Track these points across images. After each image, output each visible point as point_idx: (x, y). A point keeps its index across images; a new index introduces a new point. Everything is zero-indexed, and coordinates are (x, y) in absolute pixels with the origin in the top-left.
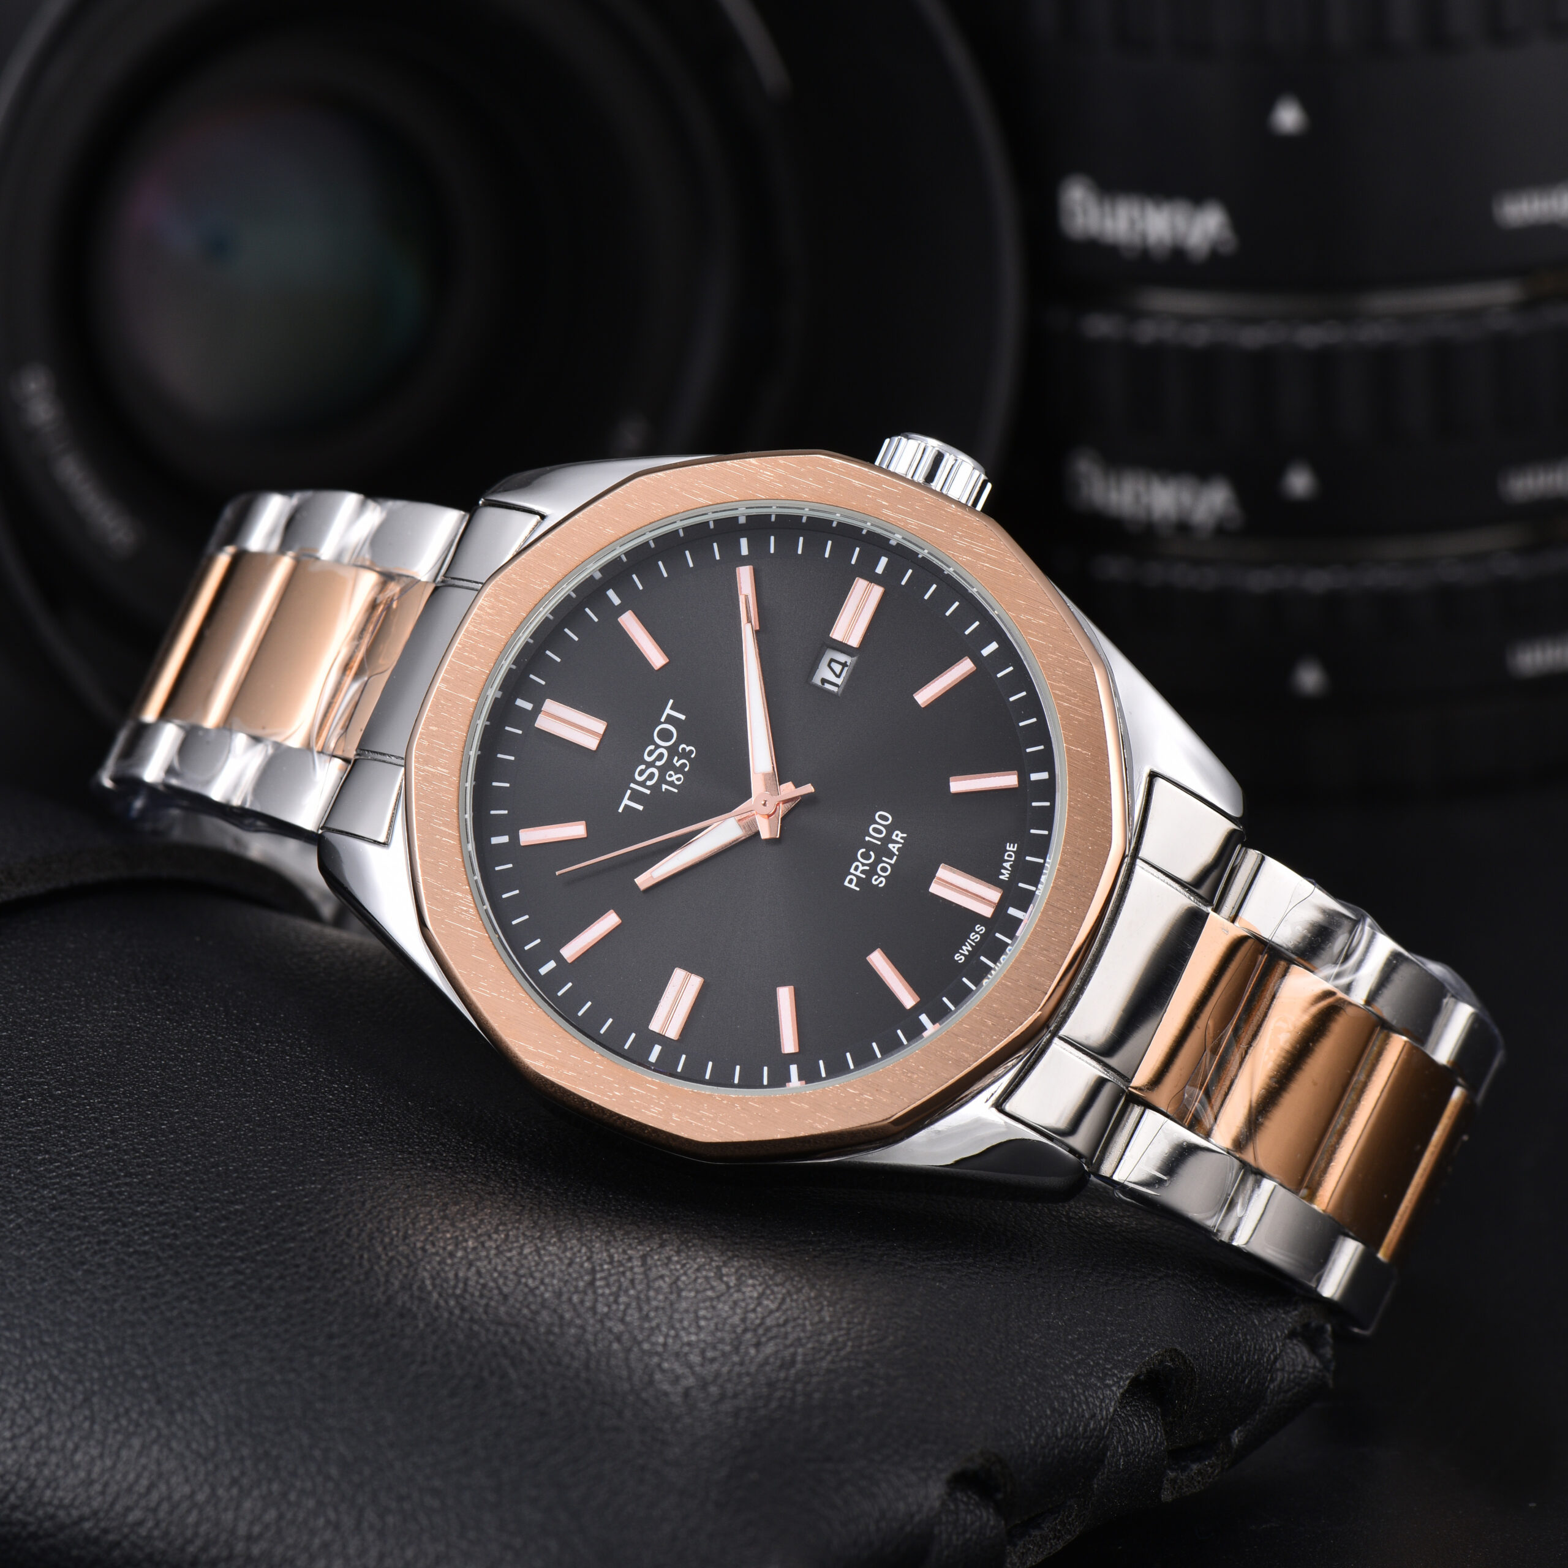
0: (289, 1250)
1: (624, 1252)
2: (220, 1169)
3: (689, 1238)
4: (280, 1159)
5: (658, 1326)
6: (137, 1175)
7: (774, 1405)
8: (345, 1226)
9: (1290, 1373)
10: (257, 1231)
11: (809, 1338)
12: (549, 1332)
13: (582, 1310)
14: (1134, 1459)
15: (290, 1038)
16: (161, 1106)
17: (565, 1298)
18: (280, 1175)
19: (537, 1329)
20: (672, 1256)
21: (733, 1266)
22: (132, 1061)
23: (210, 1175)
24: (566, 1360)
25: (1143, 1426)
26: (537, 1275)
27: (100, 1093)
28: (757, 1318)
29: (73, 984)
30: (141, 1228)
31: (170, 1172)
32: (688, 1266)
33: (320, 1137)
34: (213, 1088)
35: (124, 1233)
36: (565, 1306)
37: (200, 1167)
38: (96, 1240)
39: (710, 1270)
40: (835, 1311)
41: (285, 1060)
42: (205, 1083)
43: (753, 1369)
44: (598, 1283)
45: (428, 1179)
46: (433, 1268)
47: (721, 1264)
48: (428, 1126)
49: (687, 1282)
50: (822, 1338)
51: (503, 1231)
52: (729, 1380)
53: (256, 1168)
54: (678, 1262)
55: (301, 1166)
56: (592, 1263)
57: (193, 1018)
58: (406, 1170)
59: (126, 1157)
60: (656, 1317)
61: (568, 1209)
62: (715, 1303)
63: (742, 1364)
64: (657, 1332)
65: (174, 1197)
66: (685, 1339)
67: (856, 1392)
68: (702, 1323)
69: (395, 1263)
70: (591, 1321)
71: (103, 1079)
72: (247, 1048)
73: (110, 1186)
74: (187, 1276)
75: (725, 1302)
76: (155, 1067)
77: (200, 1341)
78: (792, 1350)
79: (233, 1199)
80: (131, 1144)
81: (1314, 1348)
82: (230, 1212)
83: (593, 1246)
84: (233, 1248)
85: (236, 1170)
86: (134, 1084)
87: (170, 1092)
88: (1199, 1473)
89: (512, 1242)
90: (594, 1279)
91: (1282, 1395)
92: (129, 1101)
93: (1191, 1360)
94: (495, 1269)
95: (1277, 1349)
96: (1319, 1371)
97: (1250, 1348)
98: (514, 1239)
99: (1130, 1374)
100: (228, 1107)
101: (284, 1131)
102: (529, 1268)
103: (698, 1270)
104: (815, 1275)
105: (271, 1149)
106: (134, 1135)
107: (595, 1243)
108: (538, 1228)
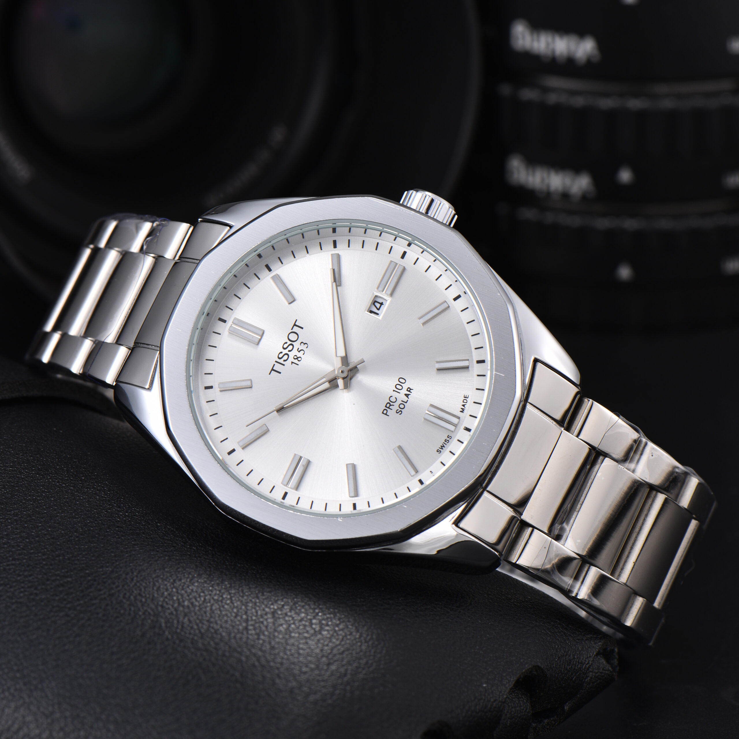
0: (93, 604)
1: (264, 609)
2: (61, 558)
3: (296, 601)
4: (92, 553)
5: (279, 653)
6: (18, 559)
7: (335, 698)
8: (122, 592)
9: (596, 673)
10: (78, 593)
11: (354, 661)
12: (224, 655)
13: (241, 643)
14: (515, 721)
15: (99, 486)
16: (32, 522)
17: (232, 636)
18: (91, 562)
19: (217, 654)
20: (288, 612)
21: (318, 619)
22: (18, 497)
23: (55, 561)
24: (232, 671)
25: (520, 703)
26: (219, 622)
28: (329, 649)
30: (19, 589)
31: (35, 559)
32: (295, 618)
33: (112, 541)
34: (59, 513)
35: (10, 591)
36: (233, 641)
37: (50, 556)
39: (306, 621)
40: (368, 646)
41: (96, 498)
42: (55, 510)
43: (325, 678)
44: (250, 628)
45: (166, 566)
46: (166, 617)
47: (312, 617)
49: (294, 628)
50: (361, 661)
51: (202, 596)
52: (313, 684)
53: (79, 558)
54: (291, 616)
55: (102, 558)
56: (247, 616)
57: (51, 474)
58: (155, 561)
59: (14, 549)
60: (278, 648)
61: (236, 583)
62: (308, 641)
63: (320, 675)
64: (278, 656)
65: (36, 572)
66: (292, 660)
67: (376, 691)
68: (301, 652)
69: (147, 613)
70: (245, 650)
71: (3, 506)
72: (77, 491)
74: (42, 617)
75: (313, 640)
76: (30, 500)
77: (46, 653)
78: (345, 667)
79: (66, 575)
80: (16, 543)
81: (608, 660)
82: (65, 582)
83: (248, 606)
84: (65, 602)
85: (69, 559)
86: (19, 509)
88: (548, 724)
89: (207, 603)
90: (247, 625)
91: (591, 684)
92: (16, 518)
93: (546, 670)
94: (198, 619)
95: (590, 662)
96: (611, 672)
97: (576, 662)
98: (208, 601)
99: (515, 678)
100: (66, 523)
101: (94, 538)
102: (215, 618)
103: (301, 621)
104: (359, 625)
105: (87, 548)
106: (17, 537)
107: (250, 604)
108: (221, 594)
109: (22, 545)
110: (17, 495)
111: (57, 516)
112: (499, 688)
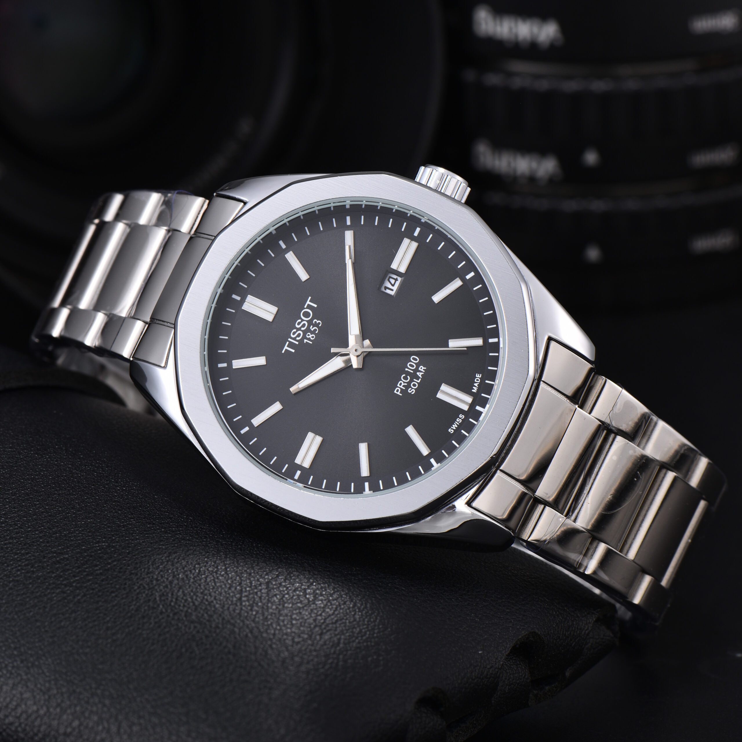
0: (89, 580)
1: (258, 580)
2: (58, 535)
3: (291, 571)
4: (88, 529)
5: (272, 624)
6: (15, 538)
7: (327, 667)
8: (118, 566)
9: (597, 639)
11: (347, 630)
12: (217, 627)
13: (234, 615)
14: (514, 687)
15: (97, 463)
16: (30, 501)
17: (226, 608)
18: (87, 538)
19: (211, 627)
20: (282, 582)
21: (312, 589)
23: (52, 538)
24: (225, 643)
25: (519, 670)
26: (213, 594)
28: (322, 619)
30: (16, 567)
31: (32, 537)
32: (290, 588)
33: (108, 516)
34: (56, 490)
35: (8, 570)
36: (226, 612)
37: (47, 534)
39: (300, 591)
40: (362, 615)
41: (94, 475)
42: (53, 488)
43: (318, 648)
44: (244, 599)
45: (162, 539)
46: (161, 590)
47: (307, 587)
48: (164, 508)
49: (288, 598)
50: (354, 630)
51: (197, 568)
52: (305, 654)
53: (75, 534)
54: (285, 586)
55: (98, 533)
56: (241, 587)
57: (50, 453)
58: (151, 534)
59: (11, 528)
60: (271, 619)
61: (231, 554)
62: (301, 611)
63: (312, 645)
64: (271, 627)
65: (33, 550)
66: (285, 632)
67: (370, 659)
68: (294, 622)
69: (142, 587)
70: (238, 621)
72: (75, 469)
74: (38, 594)
75: (307, 610)
76: (28, 479)
77: (43, 630)
78: (338, 637)
79: (63, 552)
80: (13, 521)
81: (609, 627)
82: (61, 559)
83: (242, 576)
84: (61, 579)
85: (65, 535)
86: (17, 489)
87: (35, 493)
88: (549, 691)
89: (201, 575)
90: (241, 597)
91: (592, 650)
92: (14, 498)
93: (543, 637)
94: (192, 591)
95: (590, 628)
96: (612, 638)
97: (575, 628)
98: (203, 573)
99: (511, 645)
100: (64, 500)
101: (91, 514)
102: (209, 590)
103: (295, 591)
104: (353, 594)
105: (84, 524)
106: (15, 516)
107: (244, 574)
108: (216, 565)
109: (19, 524)
110: (15, 475)
111: (55, 494)
112: (495, 654)
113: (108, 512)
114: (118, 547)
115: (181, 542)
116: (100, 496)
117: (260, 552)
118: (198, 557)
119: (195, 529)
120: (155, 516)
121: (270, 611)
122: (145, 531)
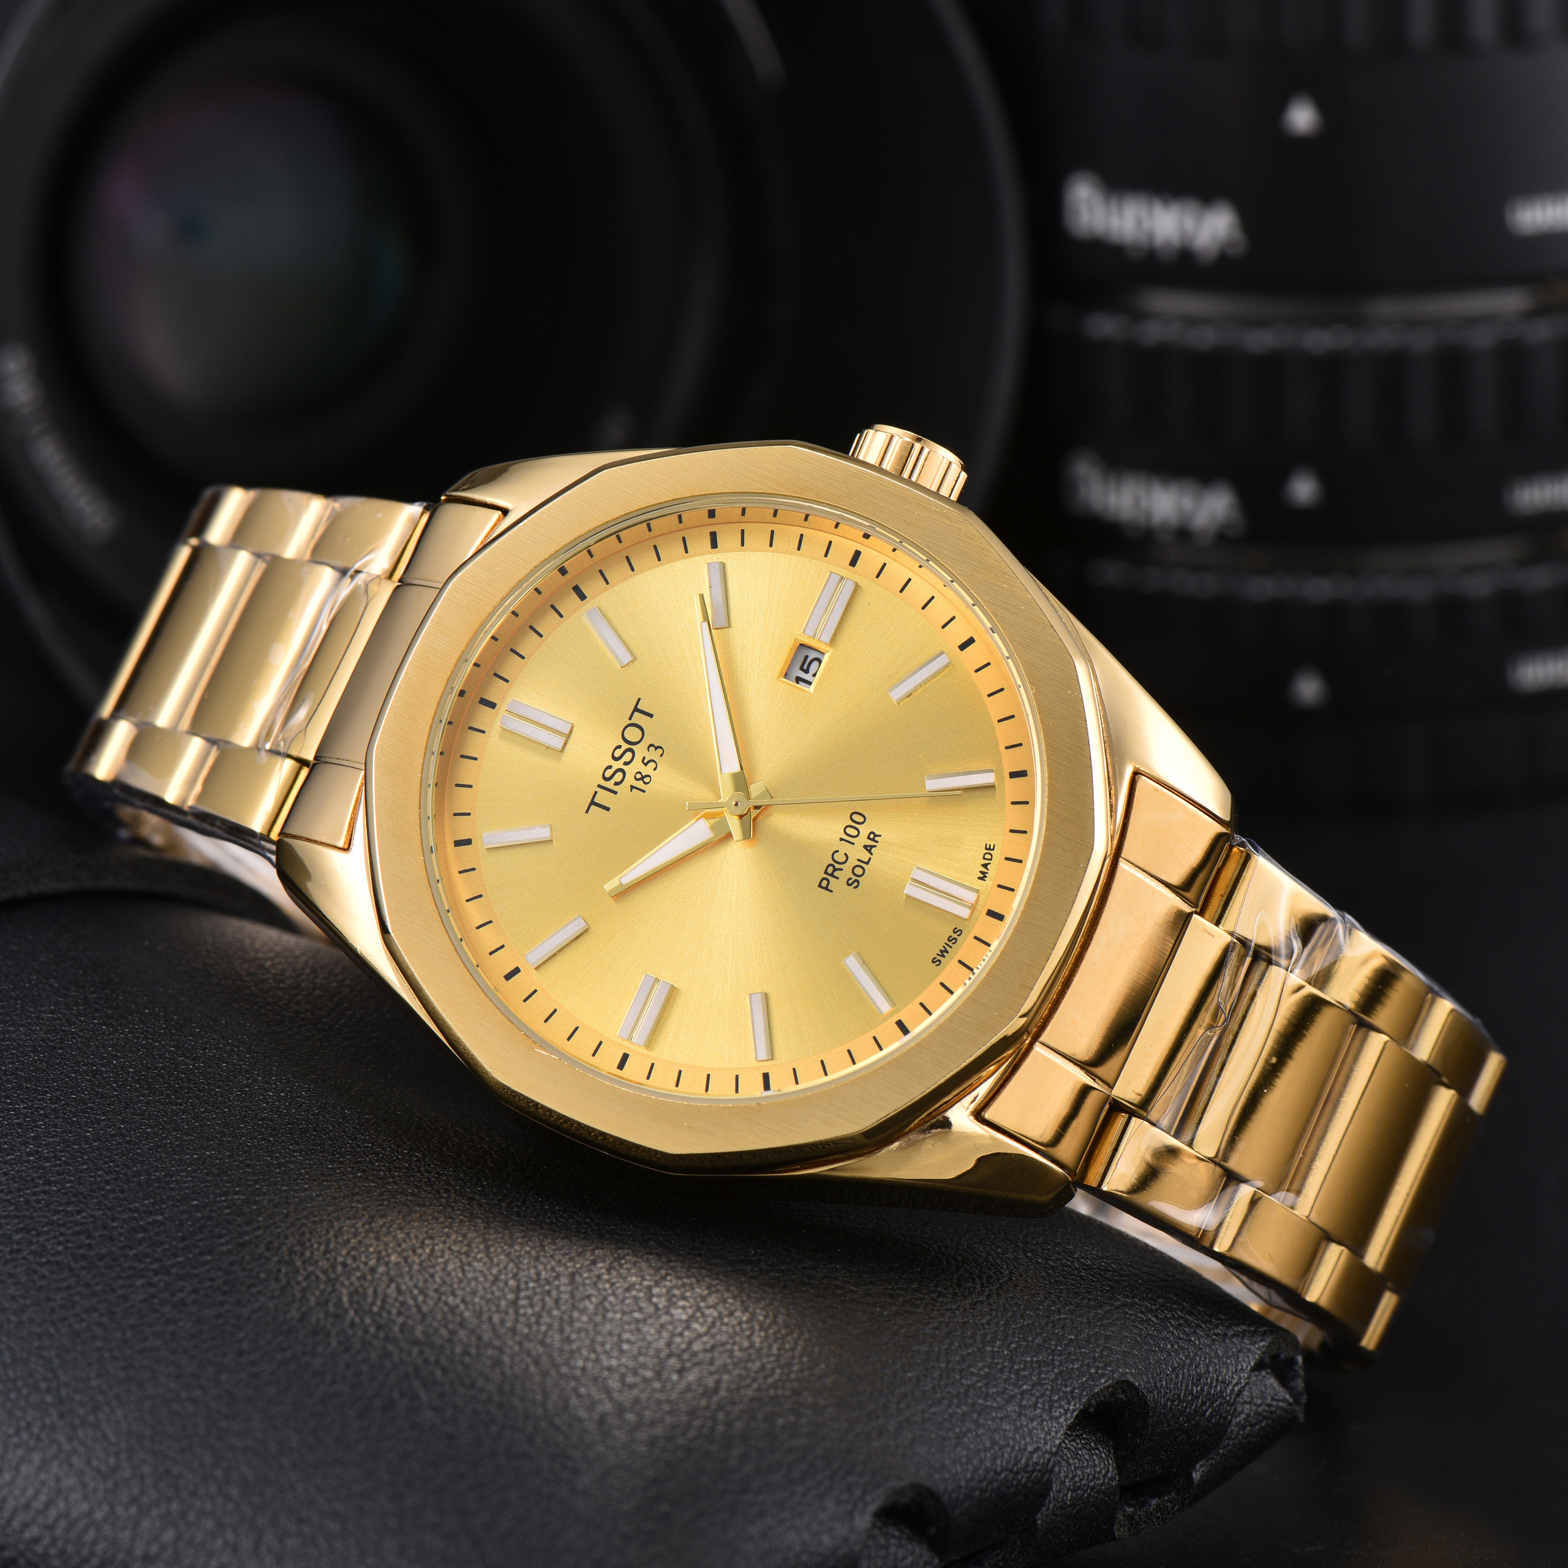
0: (205, 1263)
1: (553, 1269)
2: (142, 1178)
3: (622, 1254)
4: (206, 1168)
5: (579, 1350)
6: (56, 1183)
7: (692, 1434)
8: (265, 1239)
9: (1258, 1406)
10: (174, 1243)
11: (735, 1365)
12: (465, 1353)
13: (502, 1331)
14: (1083, 1495)
15: (229, 1044)
16: (88, 1113)
17: (485, 1317)
18: (202, 1185)
19: (453, 1351)
20: (603, 1274)
21: (665, 1286)
23: (131, 1184)
24: (481, 1383)
25: (1094, 1460)
26: (460, 1293)
27: (26, 1099)
28: (683, 1342)
29: (11, 986)
30: (55, 1237)
31: (90, 1181)
32: (618, 1285)
33: (248, 1146)
34: (143, 1095)
35: (38, 1242)
36: (485, 1326)
37: (122, 1176)
38: (9, 1249)
39: (639, 1291)
40: (766, 1337)
41: (222, 1067)
42: (136, 1090)
43: (674, 1396)
44: (522, 1302)
45: (357, 1190)
46: (352, 1284)
47: (652, 1283)
48: (362, 1134)
49: (614, 1302)
50: (750, 1365)
51: (428, 1245)
52: (648, 1407)
53: (179, 1178)
54: (608, 1281)
55: (226, 1176)
56: (518, 1281)
57: (131, 1023)
58: (335, 1181)
59: (47, 1164)
60: (576, 1340)
61: (499, 1222)
63: (662, 1390)
64: (576, 1355)
65: (91, 1206)
66: (606, 1363)
67: (780, 1421)
68: (625, 1347)
69: (313, 1278)
70: (510, 1343)
71: (30, 1084)
72: (183, 1055)
73: (28, 1194)
74: (98, 1288)
75: (652, 1325)
76: (85, 1072)
77: (106, 1355)
78: (716, 1377)
79: (152, 1209)
80: (53, 1152)
81: (1284, 1381)
82: (148, 1223)
83: (521, 1262)
84: (148, 1260)
85: (158, 1180)
86: (63, 1090)
87: (99, 1098)
88: (1158, 1508)
89: (437, 1258)
90: (518, 1298)
91: (1248, 1428)
92: (55, 1107)
93: (1145, 1392)
94: (416, 1286)
95: (1242, 1381)
96: (1289, 1404)
97: (1212, 1379)
98: (439, 1254)
99: (1078, 1406)
100: (157, 1114)
101: (212, 1140)
102: (451, 1286)
103: (628, 1290)
104: (749, 1297)
105: (196, 1158)
106: (56, 1142)
107: (524, 1259)
108: (466, 1242)
110: (58, 1064)
111: (139, 1101)
112: (1045, 1423)
113: (247, 1139)
114: (265, 1203)
115: (396, 1198)
116: (233, 1107)
117: (556, 1219)
118: (430, 1226)
119: (426, 1174)
120: (343, 1147)
121: (577, 1325)
122: (323, 1175)
